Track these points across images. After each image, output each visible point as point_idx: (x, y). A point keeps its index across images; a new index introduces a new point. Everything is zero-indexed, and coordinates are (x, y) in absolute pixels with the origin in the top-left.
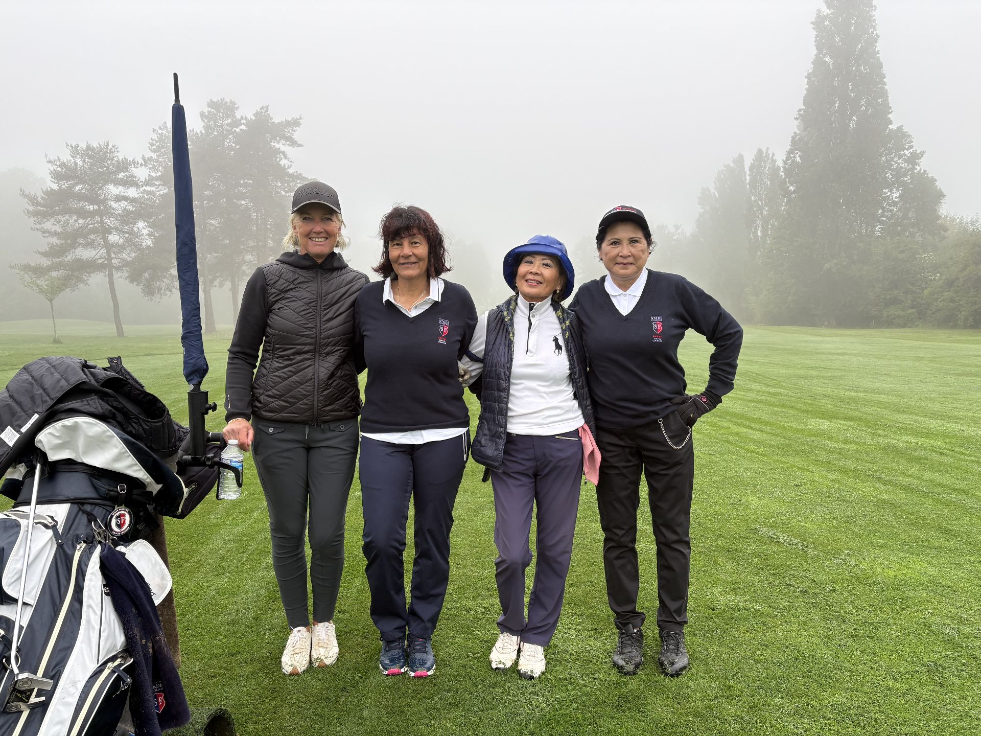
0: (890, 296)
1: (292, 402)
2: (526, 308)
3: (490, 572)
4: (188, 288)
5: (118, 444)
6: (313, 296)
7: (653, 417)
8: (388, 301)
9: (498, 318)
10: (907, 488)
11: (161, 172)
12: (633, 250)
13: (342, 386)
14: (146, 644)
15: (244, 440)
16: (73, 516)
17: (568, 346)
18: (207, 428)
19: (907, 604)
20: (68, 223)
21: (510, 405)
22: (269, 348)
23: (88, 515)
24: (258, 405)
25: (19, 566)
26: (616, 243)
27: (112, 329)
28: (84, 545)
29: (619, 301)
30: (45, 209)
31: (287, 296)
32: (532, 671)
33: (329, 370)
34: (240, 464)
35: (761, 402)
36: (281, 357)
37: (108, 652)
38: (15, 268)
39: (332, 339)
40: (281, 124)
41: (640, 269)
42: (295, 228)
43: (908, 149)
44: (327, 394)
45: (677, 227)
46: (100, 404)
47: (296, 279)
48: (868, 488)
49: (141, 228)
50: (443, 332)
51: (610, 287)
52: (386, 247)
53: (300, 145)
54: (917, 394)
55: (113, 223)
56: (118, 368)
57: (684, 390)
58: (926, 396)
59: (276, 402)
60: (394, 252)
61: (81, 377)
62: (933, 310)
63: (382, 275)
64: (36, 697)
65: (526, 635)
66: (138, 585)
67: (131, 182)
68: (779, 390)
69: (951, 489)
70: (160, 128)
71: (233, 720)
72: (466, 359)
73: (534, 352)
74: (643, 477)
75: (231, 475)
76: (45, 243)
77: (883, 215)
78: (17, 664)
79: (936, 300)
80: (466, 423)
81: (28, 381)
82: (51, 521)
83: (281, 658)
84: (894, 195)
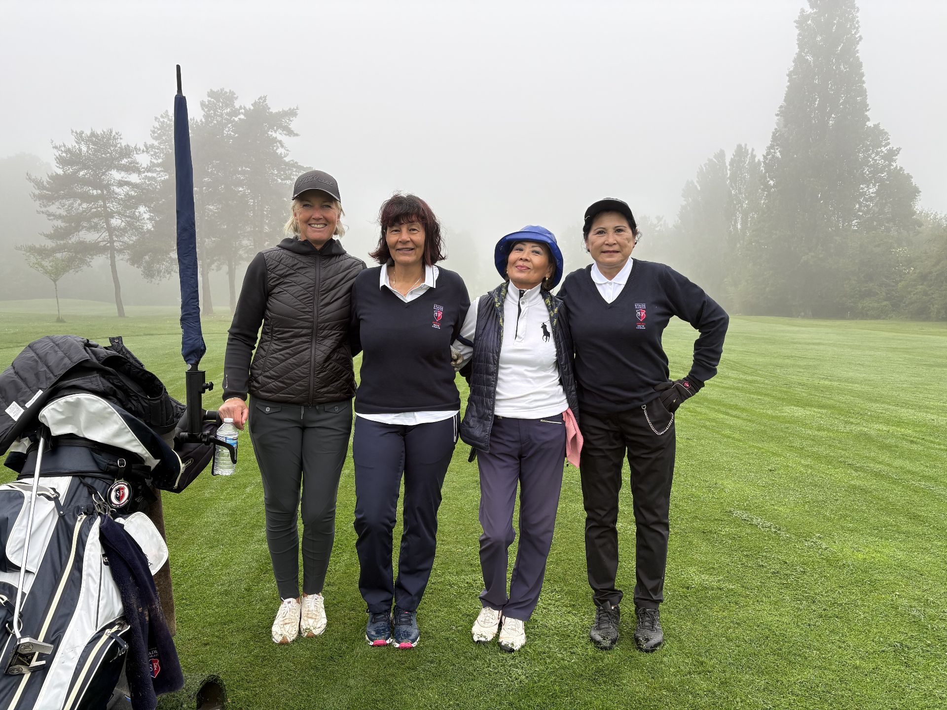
0: (864, 289)
1: (288, 383)
2: (516, 294)
3: (473, 549)
4: (188, 271)
5: (118, 420)
6: (311, 281)
7: (637, 403)
8: (384, 287)
9: (488, 305)
10: (878, 475)
11: (163, 159)
12: (619, 239)
13: (336, 369)
14: (142, 613)
15: (238, 419)
16: (74, 488)
17: (556, 334)
18: (203, 406)
19: (875, 586)
20: (73, 207)
21: (497, 389)
22: (268, 331)
23: (89, 487)
24: (256, 385)
25: (22, 535)
26: (601, 232)
27: (113, 309)
28: (84, 517)
29: (604, 290)
30: (50, 193)
31: (286, 281)
32: (513, 644)
33: (325, 353)
34: (235, 441)
35: (738, 389)
36: (279, 339)
37: (106, 619)
38: (21, 249)
39: (328, 323)
40: (278, 114)
41: (625, 258)
42: (295, 215)
43: (885, 146)
44: (323, 376)
45: (659, 219)
46: (101, 382)
47: (296, 264)
48: (839, 474)
49: (142, 212)
50: (437, 317)
51: (596, 276)
52: (384, 233)
53: (297, 135)
54: (889, 384)
55: (115, 207)
56: (119, 347)
57: (668, 377)
58: (898, 385)
59: (273, 383)
60: (392, 238)
61: (84, 355)
62: (907, 302)
63: (379, 261)
64: (37, 660)
65: (508, 609)
66: (136, 556)
67: (133, 168)
68: (756, 377)
69: (920, 476)
70: (162, 116)
71: (224, 686)
72: (457, 343)
73: (523, 337)
74: (626, 459)
75: (226, 451)
76: (49, 226)
77: (859, 210)
78: (19, 629)
79: (909, 293)
80: (457, 407)
81: (33, 359)
82: (53, 493)
83: (271, 627)
84: (871, 191)
